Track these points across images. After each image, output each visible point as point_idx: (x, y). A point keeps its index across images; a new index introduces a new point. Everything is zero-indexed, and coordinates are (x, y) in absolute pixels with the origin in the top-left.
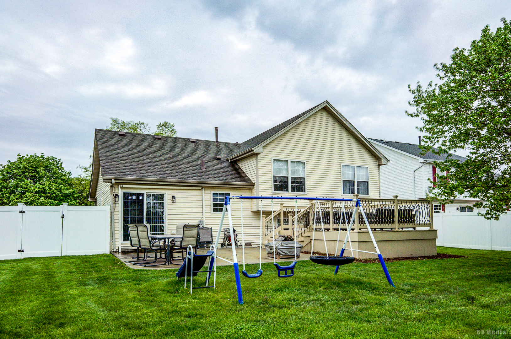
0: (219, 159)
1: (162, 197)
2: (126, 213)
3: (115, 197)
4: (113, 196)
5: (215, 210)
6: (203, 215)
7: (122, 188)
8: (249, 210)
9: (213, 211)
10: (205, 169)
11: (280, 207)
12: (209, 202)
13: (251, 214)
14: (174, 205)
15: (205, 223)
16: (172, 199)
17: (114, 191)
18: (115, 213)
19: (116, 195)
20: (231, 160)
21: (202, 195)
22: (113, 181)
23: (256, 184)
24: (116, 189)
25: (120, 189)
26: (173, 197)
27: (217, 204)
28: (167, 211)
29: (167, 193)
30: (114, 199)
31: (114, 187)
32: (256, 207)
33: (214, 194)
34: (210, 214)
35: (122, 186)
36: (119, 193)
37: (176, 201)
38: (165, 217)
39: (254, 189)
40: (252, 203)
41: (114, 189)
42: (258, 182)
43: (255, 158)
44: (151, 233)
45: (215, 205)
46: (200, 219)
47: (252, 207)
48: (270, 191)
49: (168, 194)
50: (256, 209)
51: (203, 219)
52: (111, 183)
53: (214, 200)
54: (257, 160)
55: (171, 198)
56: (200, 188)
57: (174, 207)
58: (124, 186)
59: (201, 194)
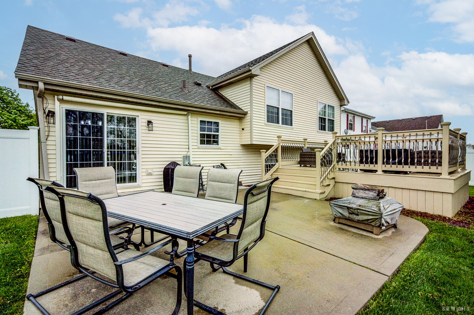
0: (199, 85)
1: (132, 121)
2: (71, 143)
3: (48, 115)
4: (45, 112)
5: (202, 142)
6: (189, 148)
7: (62, 101)
8: (239, 143)
9: (201, 144)
10: (188, 91)
11: (277, 141)
12: (196, 132)
13: (240, 148)
14: (152, 135)
15: (191, 159)
16: (148, 125)
17: (45, 105)
18: (48, 143)
19: (50, 112)
20: (212, 86)
21: (188, 122)
22: (41, 86)
23: (249, 112)
24: (50, 102)
25: (57, 103)
26: (149, 122)
27: (204, 134)
28: (141, 142)
29: (140, 115)
30: (46, 118)
31: (46, 99)
32: (249, 139)
33: (201, 121)
34: (196, 147)
35: (61, 97)
36: (56, 108)
37: (154, 129)
38: (137, 150)
39: (246, 119)
40: (242, 135)
41: (45, 102)
42: (251, 110)
43: (249, 82)
44: (116, 173)
45: (202, 136)
46: (186, 153)
47: (242, 140)
48: (264, 122)
49: (142, 118)
50: (250, 141)
51: (189, 153)
52: (36, 88)
53: (202, 129)
54: (251, 84)
55: (146, 124)
56: (186, 113)
57: (151, 136)
58: (66, 98)
59: (186, 121)
